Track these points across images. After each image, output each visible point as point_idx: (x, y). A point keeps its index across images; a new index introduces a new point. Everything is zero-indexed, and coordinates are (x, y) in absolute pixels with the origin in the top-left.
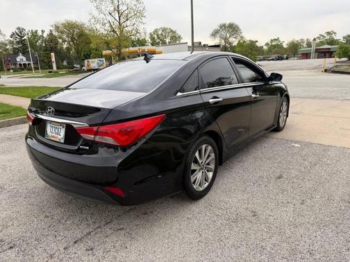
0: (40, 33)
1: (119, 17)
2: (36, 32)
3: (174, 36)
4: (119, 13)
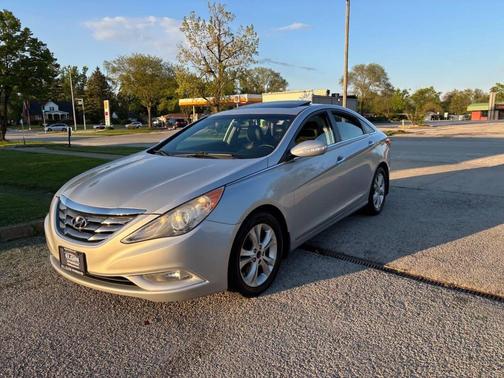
0: (80, 71)
1: (220, 52)
2: (75, 69)
3: (276, 81)
4: (219, 46)
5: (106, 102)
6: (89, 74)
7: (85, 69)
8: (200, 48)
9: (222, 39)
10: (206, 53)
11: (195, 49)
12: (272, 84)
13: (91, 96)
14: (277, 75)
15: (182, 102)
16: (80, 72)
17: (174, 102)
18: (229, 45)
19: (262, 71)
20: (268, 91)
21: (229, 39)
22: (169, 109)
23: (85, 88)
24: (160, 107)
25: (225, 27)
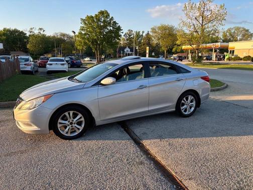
1: (203, 21)
2: (139, 32)
3: (246, 34)
4: (203, 18)
5: (148, 48)
6: (144, 35)
7: (143, 32)
8: (191, 19)
9: (205, 14)
10: (195, 22)
11: (189, 20)
12: (244, 36)
13: (144, 45)
14: (247, 31)
15: (184, 47)
16: (141, 33)
17: (180, 47)
18: (209, 16)
19: (238, 29)
20: (241, 40)
21: (209, 13)
22: (178, 51)
23: (142, 41)
24: (174, 50)
25: (208, 7)
